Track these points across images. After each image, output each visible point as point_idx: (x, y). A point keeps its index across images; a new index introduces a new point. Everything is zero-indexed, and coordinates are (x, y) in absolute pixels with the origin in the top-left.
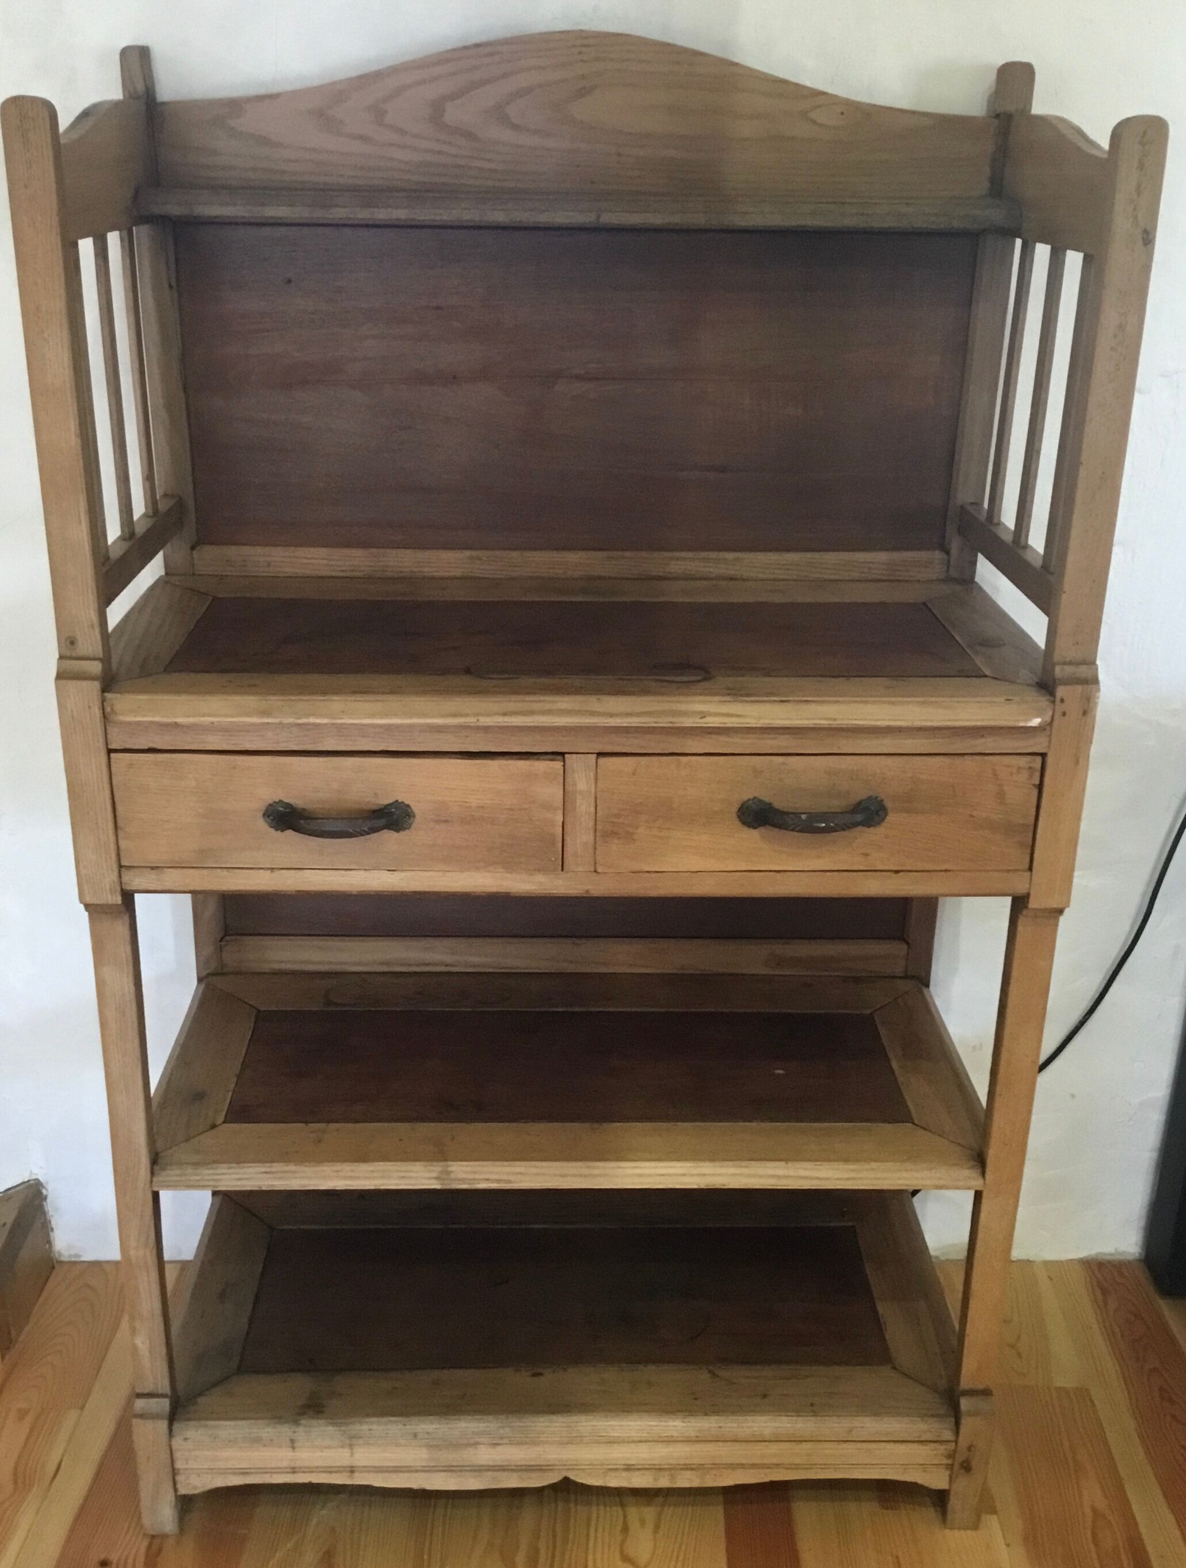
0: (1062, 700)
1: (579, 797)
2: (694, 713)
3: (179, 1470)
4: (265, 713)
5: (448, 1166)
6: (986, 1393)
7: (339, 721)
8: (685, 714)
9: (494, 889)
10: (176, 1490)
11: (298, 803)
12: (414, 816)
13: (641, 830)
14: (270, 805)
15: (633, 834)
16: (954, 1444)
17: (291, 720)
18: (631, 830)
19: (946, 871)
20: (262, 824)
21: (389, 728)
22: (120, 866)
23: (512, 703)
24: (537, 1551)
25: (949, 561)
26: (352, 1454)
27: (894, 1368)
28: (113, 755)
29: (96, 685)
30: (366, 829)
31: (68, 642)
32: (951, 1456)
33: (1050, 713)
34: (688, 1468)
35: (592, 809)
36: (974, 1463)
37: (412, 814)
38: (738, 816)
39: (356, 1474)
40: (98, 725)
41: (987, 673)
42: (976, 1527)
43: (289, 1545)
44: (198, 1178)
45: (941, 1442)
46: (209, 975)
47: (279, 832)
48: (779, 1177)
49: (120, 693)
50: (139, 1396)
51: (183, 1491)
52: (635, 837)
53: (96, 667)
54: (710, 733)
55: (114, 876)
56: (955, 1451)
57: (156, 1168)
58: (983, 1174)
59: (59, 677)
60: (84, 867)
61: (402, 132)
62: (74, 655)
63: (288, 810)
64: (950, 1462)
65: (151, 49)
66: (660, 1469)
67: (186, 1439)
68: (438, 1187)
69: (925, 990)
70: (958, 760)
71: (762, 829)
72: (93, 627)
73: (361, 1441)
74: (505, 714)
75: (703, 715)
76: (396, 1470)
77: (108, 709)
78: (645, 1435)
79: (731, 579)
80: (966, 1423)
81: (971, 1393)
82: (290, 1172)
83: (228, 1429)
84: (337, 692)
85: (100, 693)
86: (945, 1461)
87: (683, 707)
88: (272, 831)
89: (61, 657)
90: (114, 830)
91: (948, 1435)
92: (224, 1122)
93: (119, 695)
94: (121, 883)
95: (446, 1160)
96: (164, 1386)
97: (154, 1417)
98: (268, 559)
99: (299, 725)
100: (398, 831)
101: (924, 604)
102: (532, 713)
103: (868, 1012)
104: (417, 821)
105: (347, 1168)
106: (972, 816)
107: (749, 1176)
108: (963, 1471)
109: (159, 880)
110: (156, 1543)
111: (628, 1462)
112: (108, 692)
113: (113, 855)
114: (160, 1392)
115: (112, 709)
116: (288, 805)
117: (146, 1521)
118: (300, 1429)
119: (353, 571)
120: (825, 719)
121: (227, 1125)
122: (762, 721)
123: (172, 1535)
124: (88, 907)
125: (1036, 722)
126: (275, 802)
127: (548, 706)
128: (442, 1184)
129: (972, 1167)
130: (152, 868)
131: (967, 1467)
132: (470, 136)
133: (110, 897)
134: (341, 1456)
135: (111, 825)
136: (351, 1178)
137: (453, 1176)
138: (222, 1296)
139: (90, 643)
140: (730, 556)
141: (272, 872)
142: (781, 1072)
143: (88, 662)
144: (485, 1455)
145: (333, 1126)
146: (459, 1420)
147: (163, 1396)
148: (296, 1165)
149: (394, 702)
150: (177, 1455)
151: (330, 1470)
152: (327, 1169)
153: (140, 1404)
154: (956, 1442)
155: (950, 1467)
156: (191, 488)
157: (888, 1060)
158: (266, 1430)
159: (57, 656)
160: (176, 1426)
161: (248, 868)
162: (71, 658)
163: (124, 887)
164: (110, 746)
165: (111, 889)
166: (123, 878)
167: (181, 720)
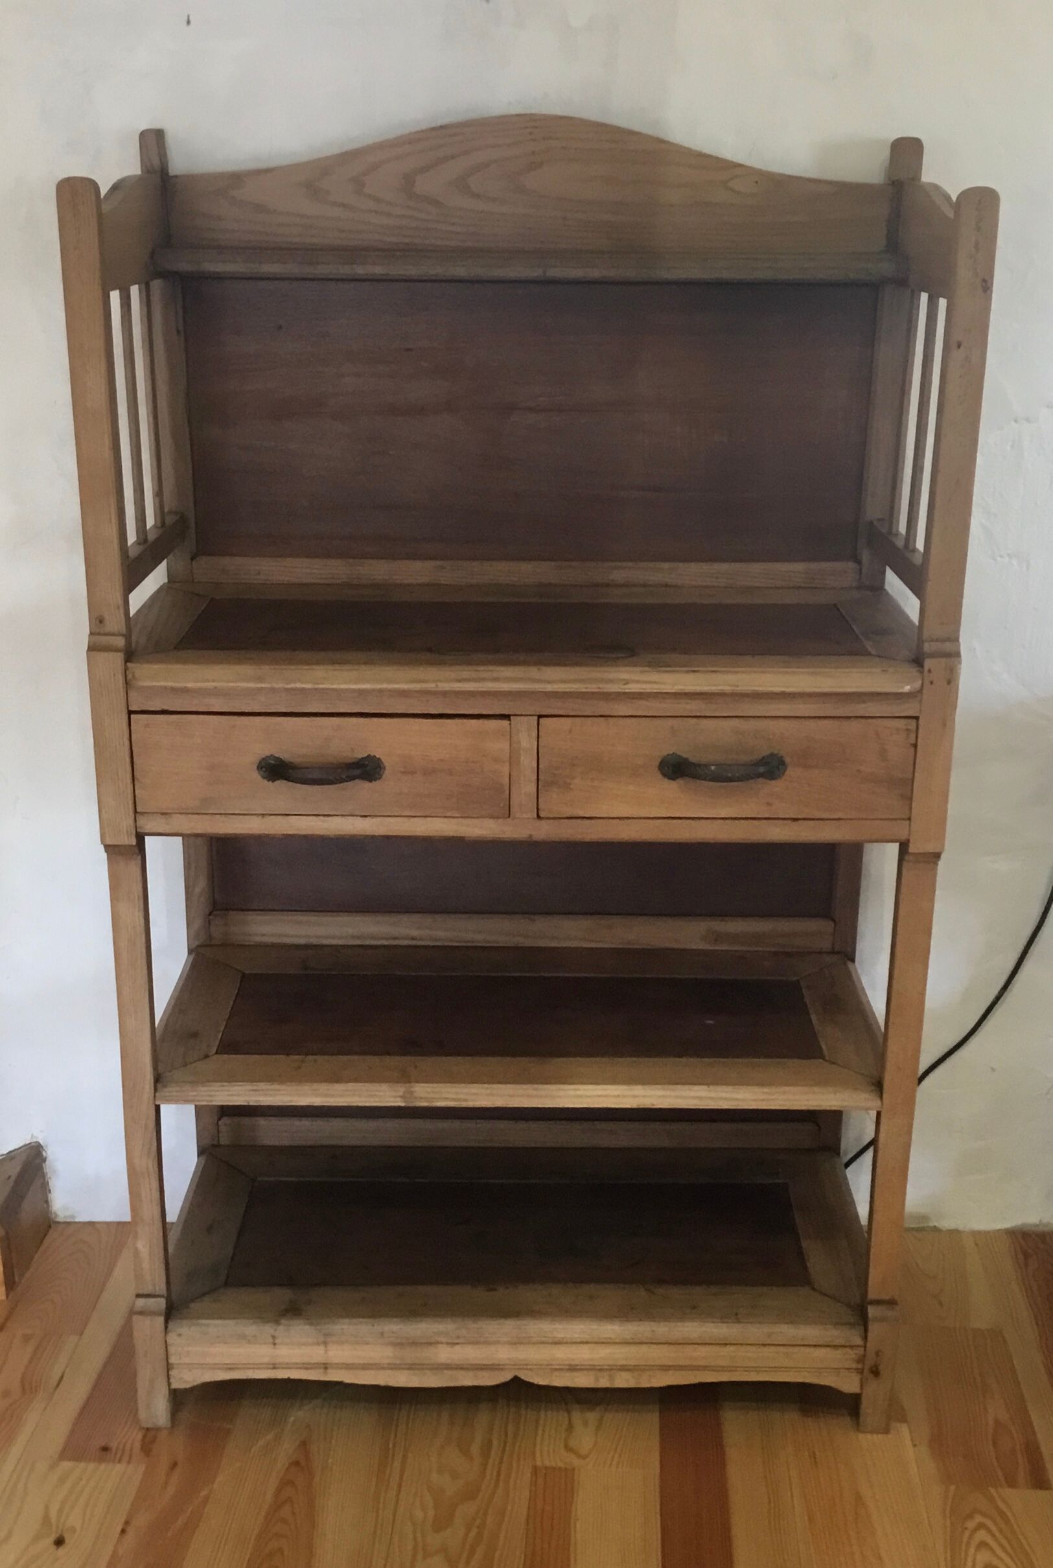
0: (930, 671)
1: (524, 752)
2: (618, 681)
3: (172, 1364)
4: (260, 679)
5: (412, 1087)
6: (891, 1303)
7: (321, 686)
8: (611, 681)
9: (451, 834)
10: (169, 1384)
11: (285, 756)
12: (385, 768)
13: (576, 781)
14: (263, 759)
15: (570, 784)
16: (862, 1349)
17: (280, 685)
18: (568, 781)
19: (839, 819)
20: (256, 776)
21: (361, 692)
22: (136, 812)
23: (466, 672)
24: (490, 1442)
25: (861, 570)
26: (326, 1351)
27: (814, 1289)
28: (132, 716)
29: (119, 657)
30: (344, 777)
31: (97, 622)
32: (861, 1360)
33: (920, 682)
34: (624, 1368)
35: (535, 762)
36: (881, 1368)
37: (382, 766)
38: (659, 769)
39: (329, 1371)
40: (122, 690)
41: (873, 652)
42: (887, 1431)
43: (270, 1437)
44: (194, 1093)
45: (851, 1347)
46: (198, 946)
47: (270, 782)
48: (700, 1098)
49: (140, 663)
50: (138, 1296)
51: (175, 1385)
52: (572, 787)
53: (120, 642)
54: (633, 698)
55: (131, 822)
56: (864, 1356)
57: (159, 1085)
58: (881, 1097)
59: (92, 648)
60: (106, 812)
61: (378, 200)
62: (102, 631)
63: (278, 763)
64: (860, 1366)
65: (165, 131)
66: (600, 1370)
67: (180, 1335)
68: (403, 1104)
69: (850, 965)
70: (845, 723)
71: (681, 781)
72: (118, 608)
73: (334, 1339)
74: (460, 681)
75: (627, 682)
76: (365, 1367)
77: (130, 676)
78: (587, 1336)
79: (667, 586)
80: (874, 1329)
81: (878, 1302)
82: (275, 1090)
83: (216, 1326)
84: (318, 663)
85: (123, 663)
86: (854, 1366)
87: (611, 676)
88: (265, 782)
89: (91, 634)
90: (131, 780)
91: (858, 1341)
92: (216, 1053)
93: (138, 665)
94: (136, 827)
95: (410, 1082)
96: (161, 1288)
97: (153, 1313)
99: (287, 690)
100: (371, 782)
101: (835, 605)
102: (483, 680)
103: (795, 979)
104: (387, 773)
105: (323, 1087)
106: (859, 771)
107: (676, 1097)
108: (872, 1376)
109: (168, 824)
110: (150, 1436)
111: (572, 1363)
112: (131, 662)
113: (131, 802)
114: (157, 1293)
115: (133, 676)
116: (278, 759)
117: (142, 1414)
118: (281, 1328)
119: (333, 578)
120: (729, 685)
121: (217, 1056)
122: (676, 687)
123: (165, 1428)
124: (108, 848)
125: (907, 688)
126: (267, 757)
127: (495, 675)
128: (405, 1102)
129: (872, 1091)
130: (163, 814)
131: (875, 1372)
132: (436, 203)
133: (126, 839)
134: (317, 1354)
135: (129, 776)
136: (327, 1096)
137: (415, 1094)
138: (209, 1229)
139: (115, 623)
141: (263, 817)
142: (711, 1022)
143: (114, 638)
144: (444, 1354)
145: (311, 1058)
146: (421, 1321)
147: (162, 1296)
148: (278, 1084)
149: (368, 671)
150: (172, 1350)
151: (306, 1367)
152: (306, 1088)
153: (141, 1302)
154: (865, 1347)
155: (861, 1372)
156: (192, 505)
157: (808, 1014)
158: (250, 1328)
159: (89, 633)
160: (171, 1325)
162: (99, 634)
163: (138, 830)
164: (130, 709)
165: (127, 832)
166: (137, 822)
167: (190, 685)
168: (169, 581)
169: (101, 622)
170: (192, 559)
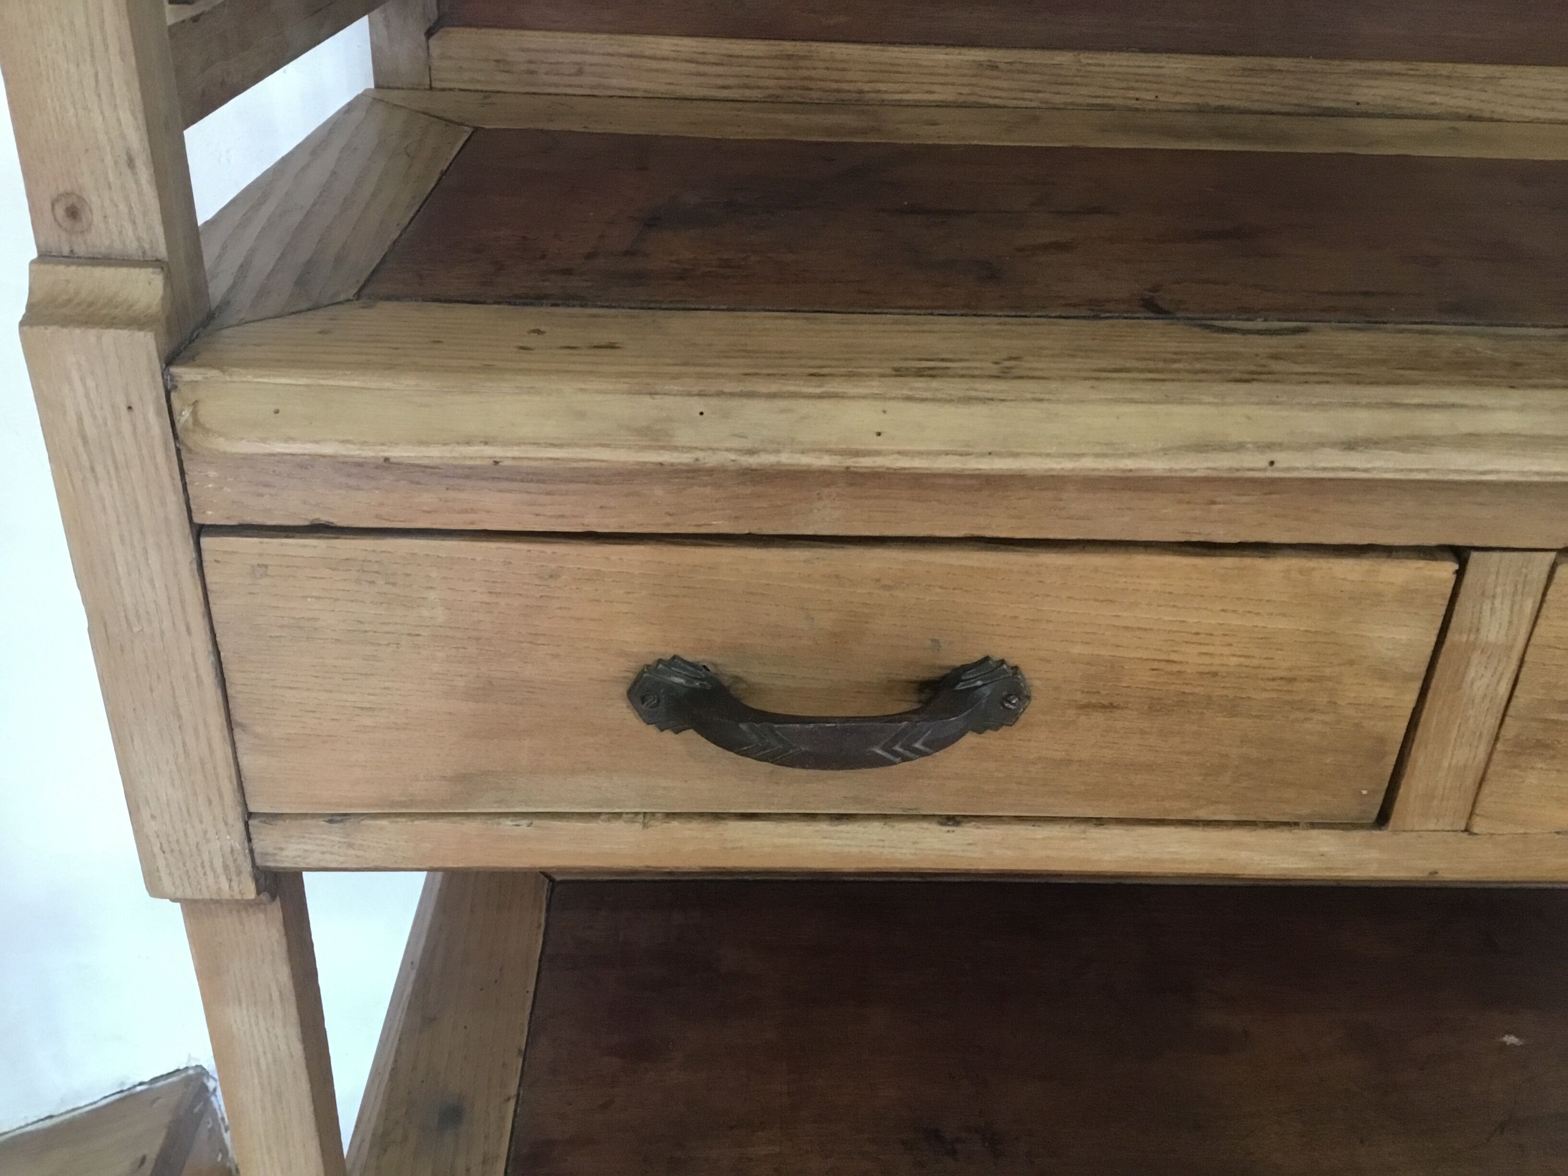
1: (1476, 657)
12: (1028, 694)
14: (648, 668)
22: (249, 816)
28: (206, 542)
29: (145, 344)
31: (60, 211)
35: (1504, 689)
37: (1025, 691)
40: (160, 457)
47: (669, 734)
49: (220, 365)
53: (148, 289)
55: (235, 839)
60: (153, 817)
62: (81, 250)
63: (698, 681)
74: (1350, 445)
77: (184, 416)
79: (1470, 118)
85: (157, 365)
88: (652, 730)
89: (44, 257)
90: (226, 732)
93: (213, 373)
94: (252, 851)
98: (578, 58)
104: (1033, 711)
109: (350, 846)
112: (184, 364)
113: (228, 788)
116: (696, 669)
126: (660, 661)
130: (332, 819)
133: (225, 885)
135: (216, 719)
140: (1479, 71)
141: (645, 826)
143: (123, 272)
159: (31, 255)
161: (582, 816)
162: (72, 258)
163: (259, 862)
164: (197, 519)
165: (226, 867)
166: (254, 841)
167: (397, 453)
168: (378, 86)
169: (73, 213)
170: (429, 33)
